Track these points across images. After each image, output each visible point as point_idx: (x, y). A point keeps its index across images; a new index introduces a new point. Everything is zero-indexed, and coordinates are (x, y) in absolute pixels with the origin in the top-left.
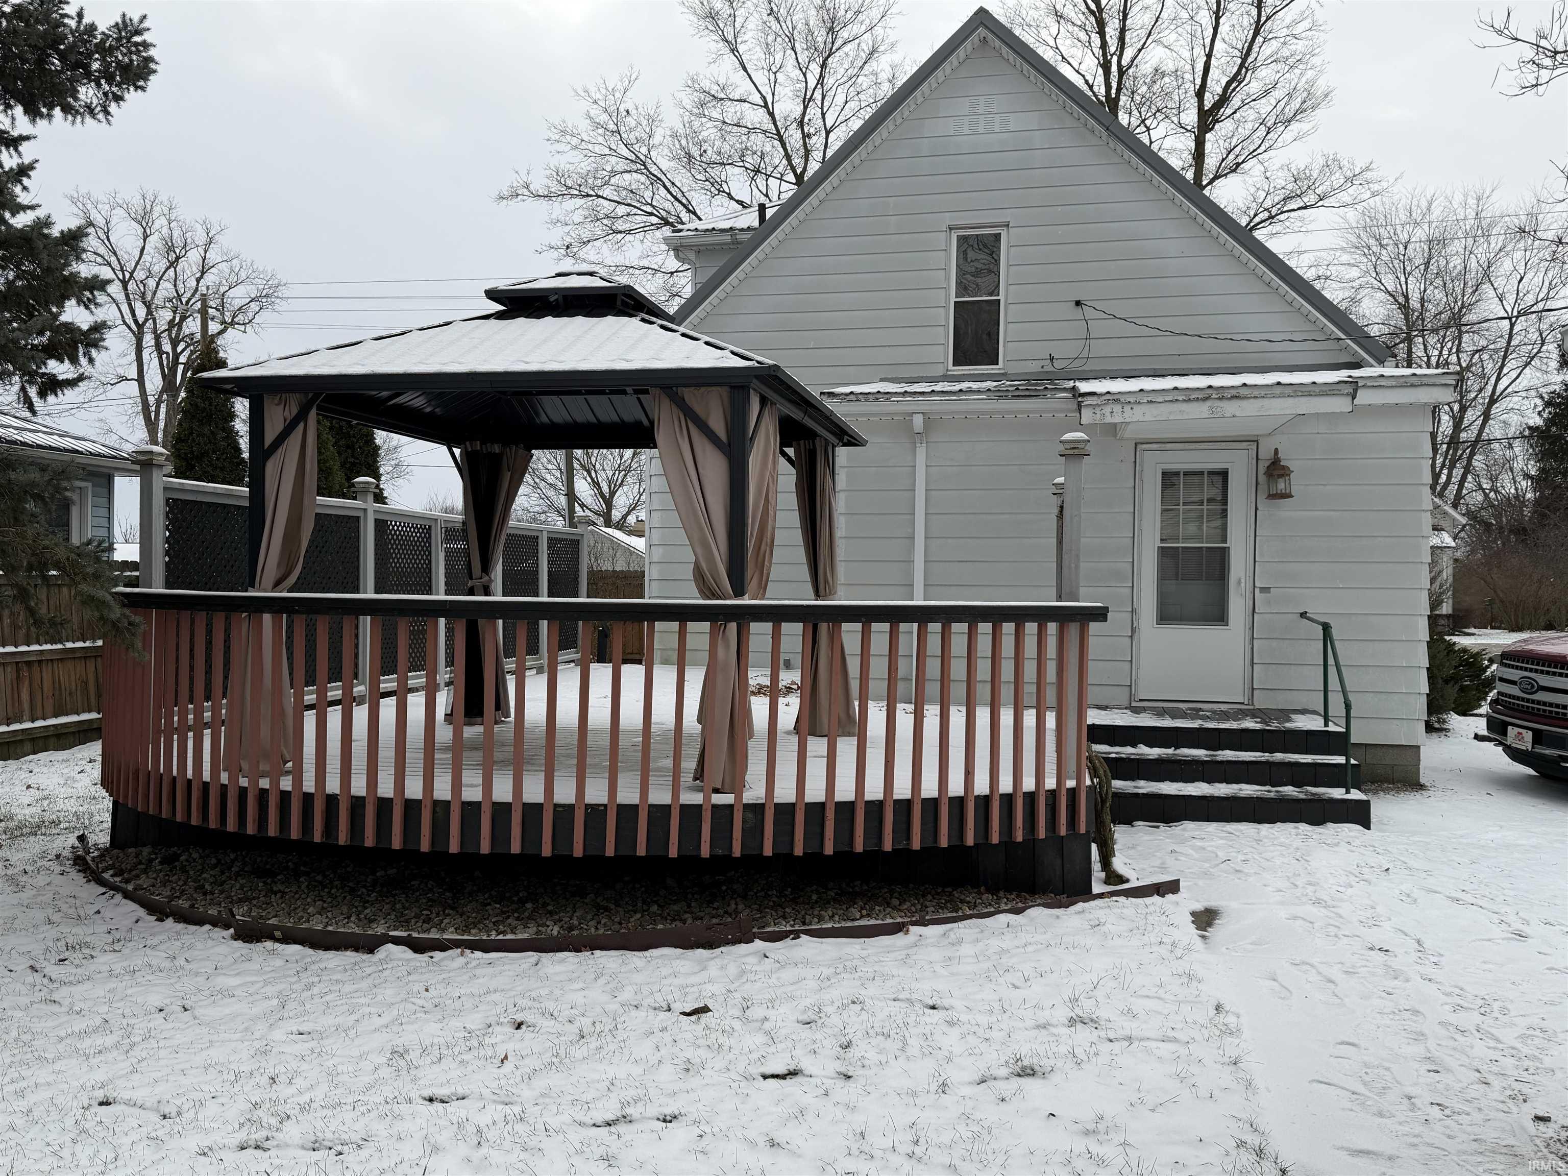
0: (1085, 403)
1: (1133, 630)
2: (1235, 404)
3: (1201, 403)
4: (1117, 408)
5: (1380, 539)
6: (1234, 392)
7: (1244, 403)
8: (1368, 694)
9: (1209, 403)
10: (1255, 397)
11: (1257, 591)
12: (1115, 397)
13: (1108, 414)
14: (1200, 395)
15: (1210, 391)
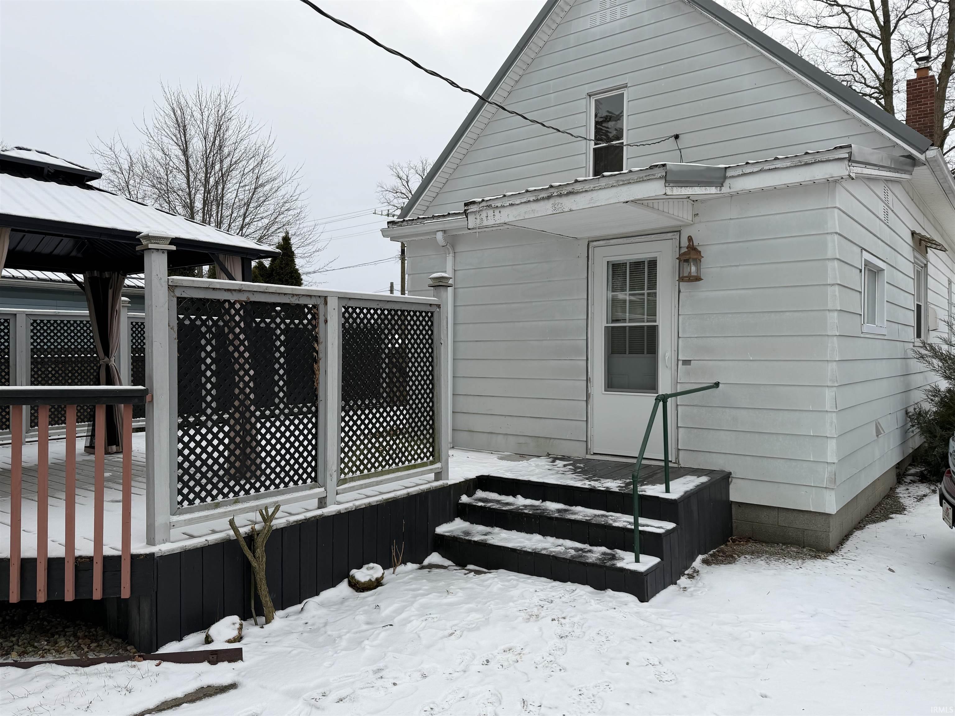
0: (469, 211)
1: (588, 396)
2: (572, 198)
3: (546, 202)
4: (490, 212)
5: (788, 314)
6: (569, 189)
7: (578, 198)
8: (779, 461)
9: (552, 201)
10: (586, 191)
11: (680, 363)
12: (489, 203)
13: (485, 218)
14: (544, 194)
15: (552, 190)
